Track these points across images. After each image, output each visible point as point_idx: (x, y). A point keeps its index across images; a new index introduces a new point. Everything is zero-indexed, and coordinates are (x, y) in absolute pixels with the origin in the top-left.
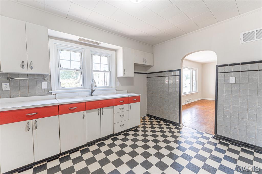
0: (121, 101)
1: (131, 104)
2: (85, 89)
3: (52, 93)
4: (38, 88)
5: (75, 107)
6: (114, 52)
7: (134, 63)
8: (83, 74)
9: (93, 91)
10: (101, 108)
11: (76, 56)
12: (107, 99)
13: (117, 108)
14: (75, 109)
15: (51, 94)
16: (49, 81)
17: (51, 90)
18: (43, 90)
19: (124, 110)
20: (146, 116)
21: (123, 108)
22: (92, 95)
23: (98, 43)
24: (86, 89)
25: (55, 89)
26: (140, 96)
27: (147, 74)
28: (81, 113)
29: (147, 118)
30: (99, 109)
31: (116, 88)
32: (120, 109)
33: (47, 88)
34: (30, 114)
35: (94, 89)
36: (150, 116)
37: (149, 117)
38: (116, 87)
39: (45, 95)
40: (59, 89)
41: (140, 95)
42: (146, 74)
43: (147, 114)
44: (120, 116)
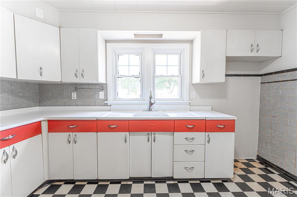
0: (189, 126)
1: (212, 134)
2: (143, 101)
3: (108, 104)
4: (97, 97)
5: (115, 125)
6: (188, 45)
7: (226, 57)
8: (142, 82)
9: (151, 104)
10: (153, 133)
11: (135, 60)
12: (163, 120)
13: (180, 136)
14: (115, 128)
15: (106, 105)
16: (106, 91)
17: (107, 101)
18: (100, 100)
19: (194, 142)
20: (255, 158)
21: (193, 139)
22: (150, 110)
23: (161, 35)
24: (145, 100)
25: (111, 100)
26: (235, 120)
27: (261, 75)
28: (123, 134)
29: (257, 164)
30: (150, 133)
31: (190, 102)
32: (186, 139)
33: (104, 98)
34: (71, 127)
35: (152, 102)
36: (265, 162)
37: (262, 164)
38: (189, 100)
39: (102, 106)
40: (115, 100)
41: (236, 118)
42: (260, 77)
43: (257, 156)
44: (186, 151)
